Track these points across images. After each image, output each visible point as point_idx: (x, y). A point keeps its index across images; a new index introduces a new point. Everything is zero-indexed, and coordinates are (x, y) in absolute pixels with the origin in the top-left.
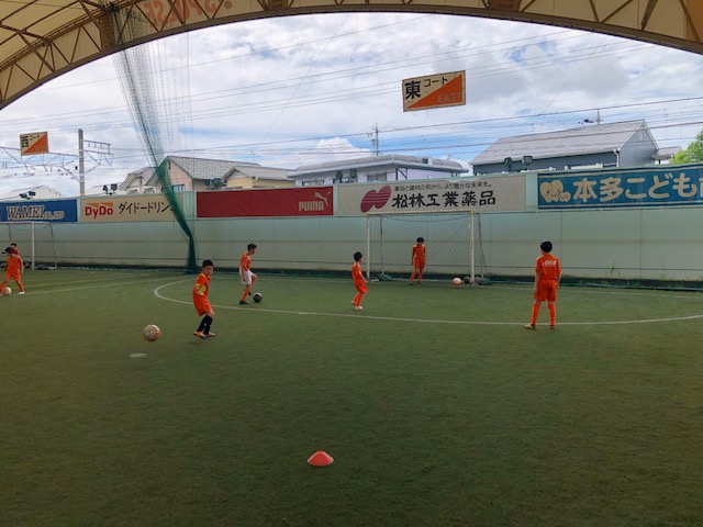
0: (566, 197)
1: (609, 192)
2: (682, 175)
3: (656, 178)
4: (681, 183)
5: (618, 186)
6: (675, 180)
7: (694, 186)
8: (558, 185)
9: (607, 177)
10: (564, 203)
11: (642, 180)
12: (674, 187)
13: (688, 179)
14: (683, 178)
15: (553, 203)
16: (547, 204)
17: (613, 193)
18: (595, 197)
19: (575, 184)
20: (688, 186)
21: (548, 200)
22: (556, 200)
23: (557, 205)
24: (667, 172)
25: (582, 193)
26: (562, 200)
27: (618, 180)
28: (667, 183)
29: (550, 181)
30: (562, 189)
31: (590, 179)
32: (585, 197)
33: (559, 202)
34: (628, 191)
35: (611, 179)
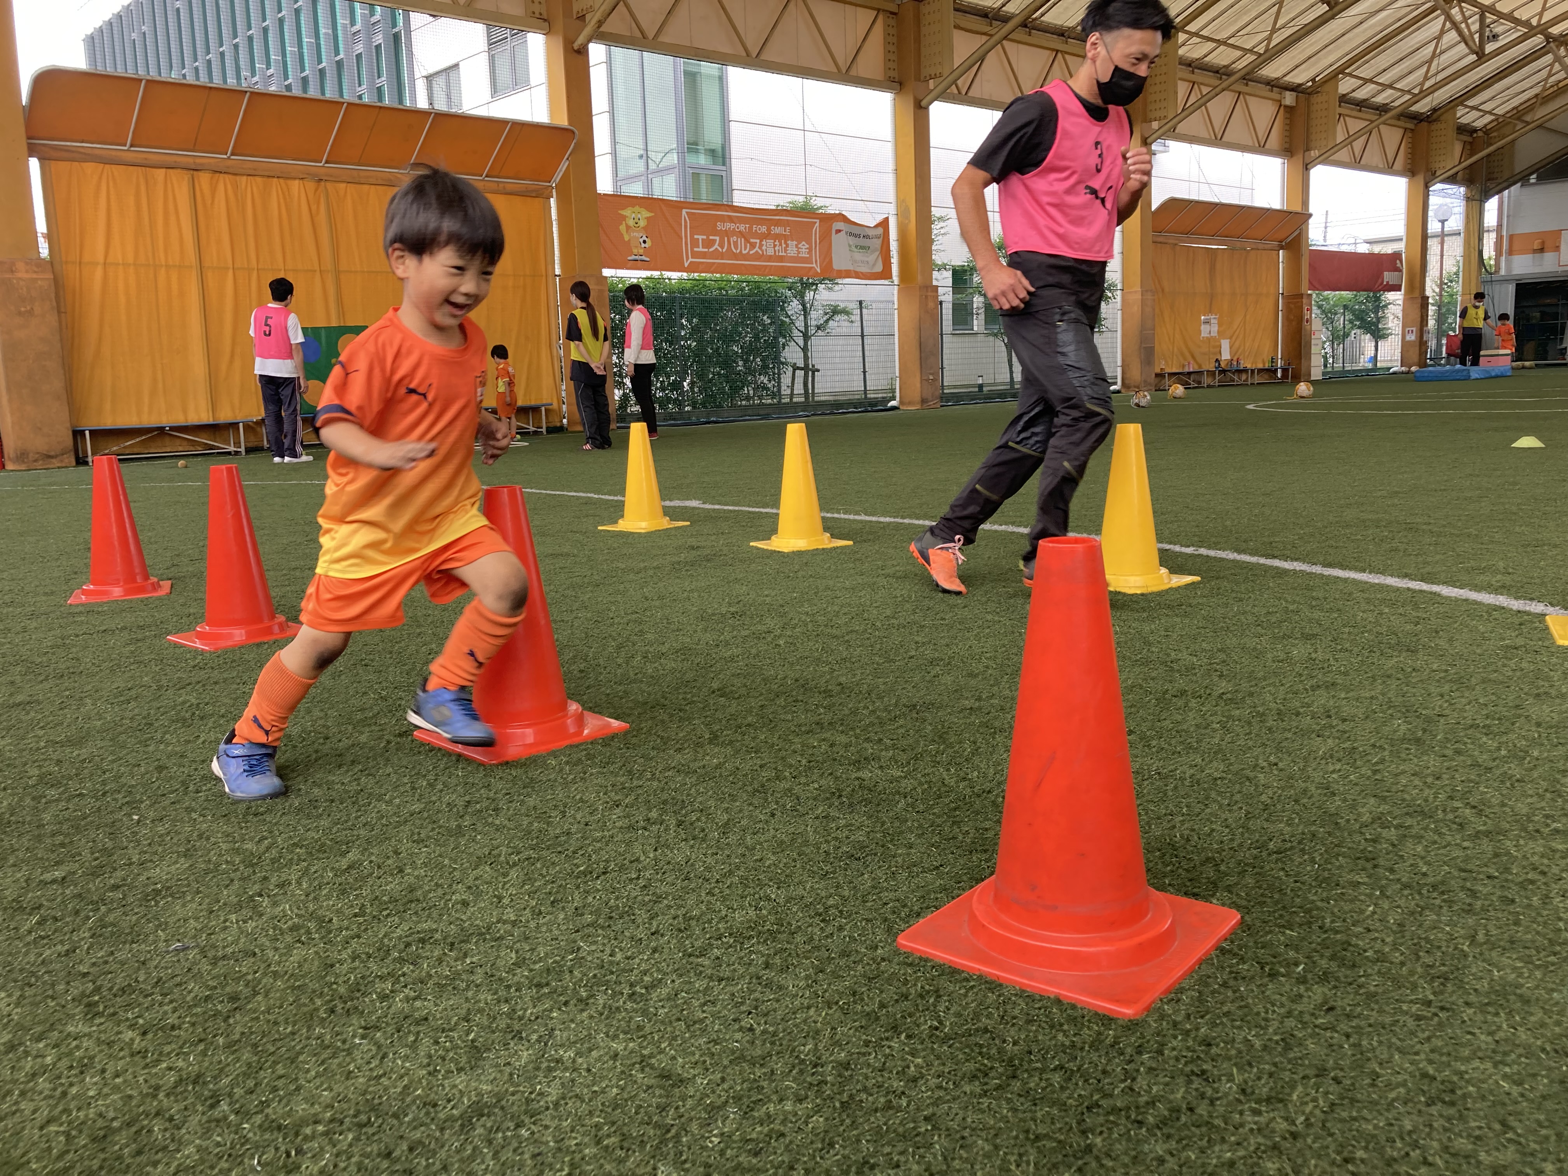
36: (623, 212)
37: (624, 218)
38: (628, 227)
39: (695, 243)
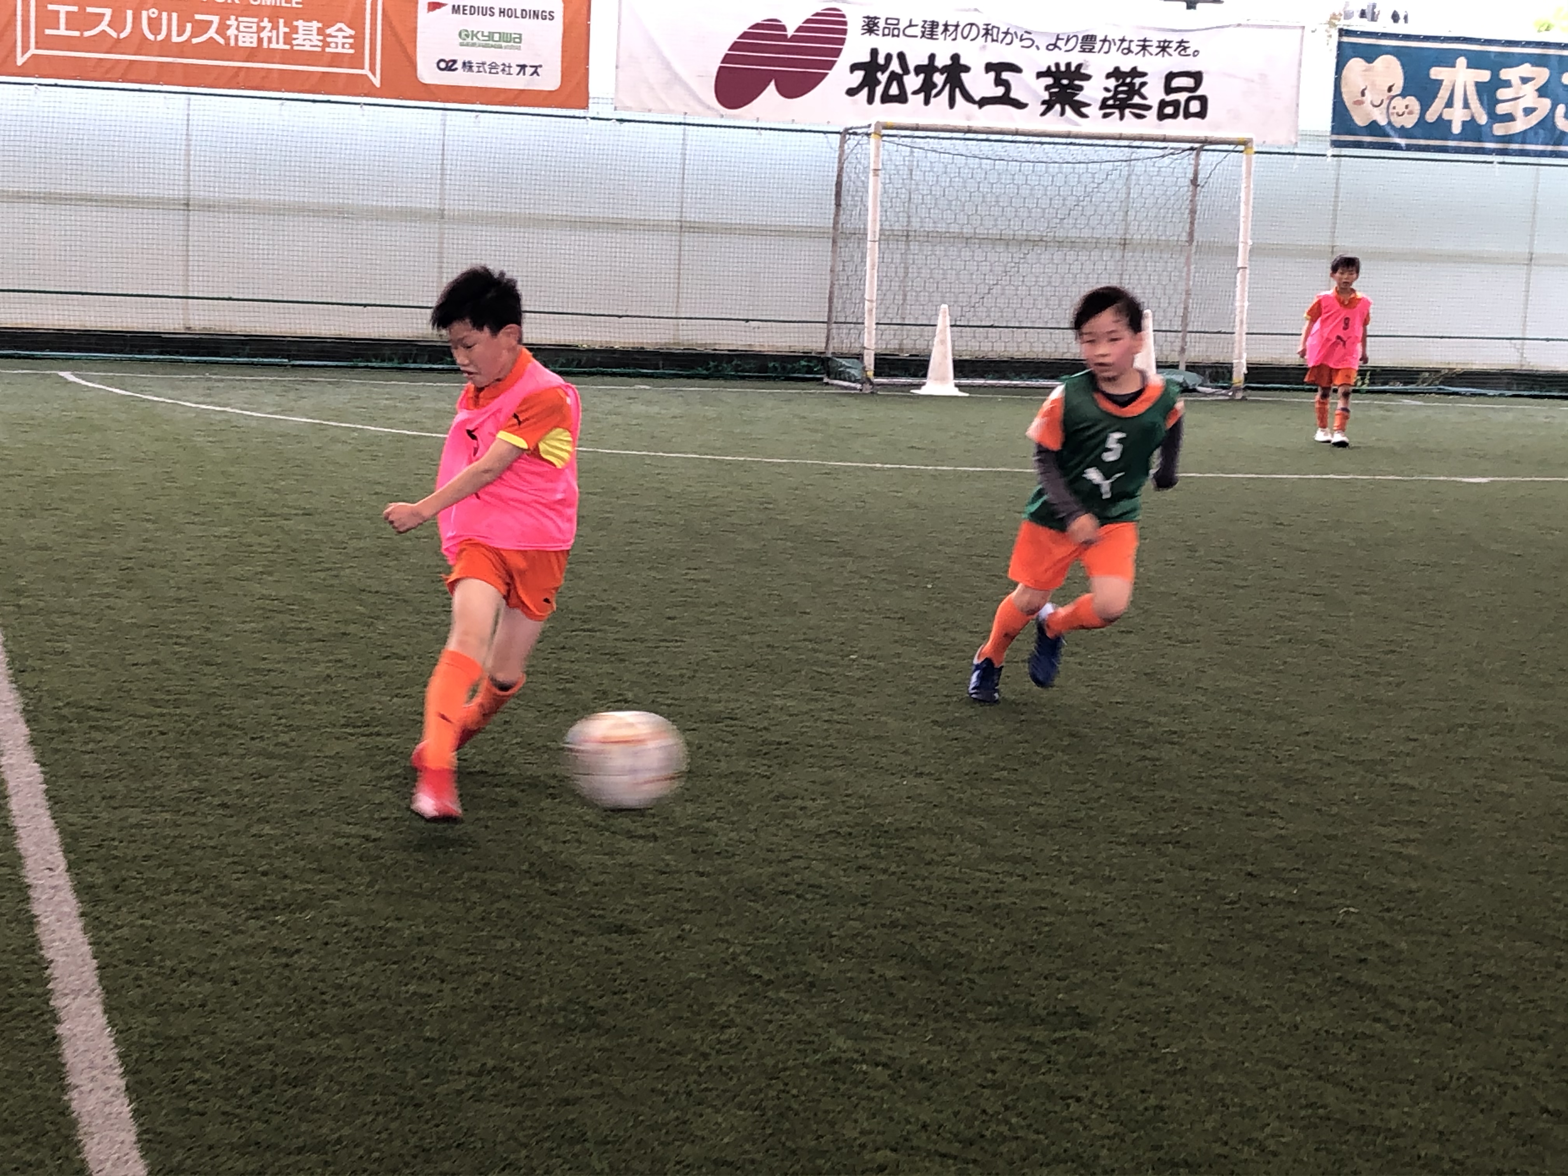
0: (1408, 111)
1: (1517, 109)
5: (1542, 92)
8: (1389, 71)
9: (1519, 61)
16: (1354, 130)
17: (1528, 111)
18: (1483, 118)
21: (1360, 117)
22: (1383, 122)
26: (1397, 121)
27: (1542, 75)
29: (1370, 56)
31: (1476, 61)
32: (1458, 119)
33: (1389, 129)
35: (1525, 70)
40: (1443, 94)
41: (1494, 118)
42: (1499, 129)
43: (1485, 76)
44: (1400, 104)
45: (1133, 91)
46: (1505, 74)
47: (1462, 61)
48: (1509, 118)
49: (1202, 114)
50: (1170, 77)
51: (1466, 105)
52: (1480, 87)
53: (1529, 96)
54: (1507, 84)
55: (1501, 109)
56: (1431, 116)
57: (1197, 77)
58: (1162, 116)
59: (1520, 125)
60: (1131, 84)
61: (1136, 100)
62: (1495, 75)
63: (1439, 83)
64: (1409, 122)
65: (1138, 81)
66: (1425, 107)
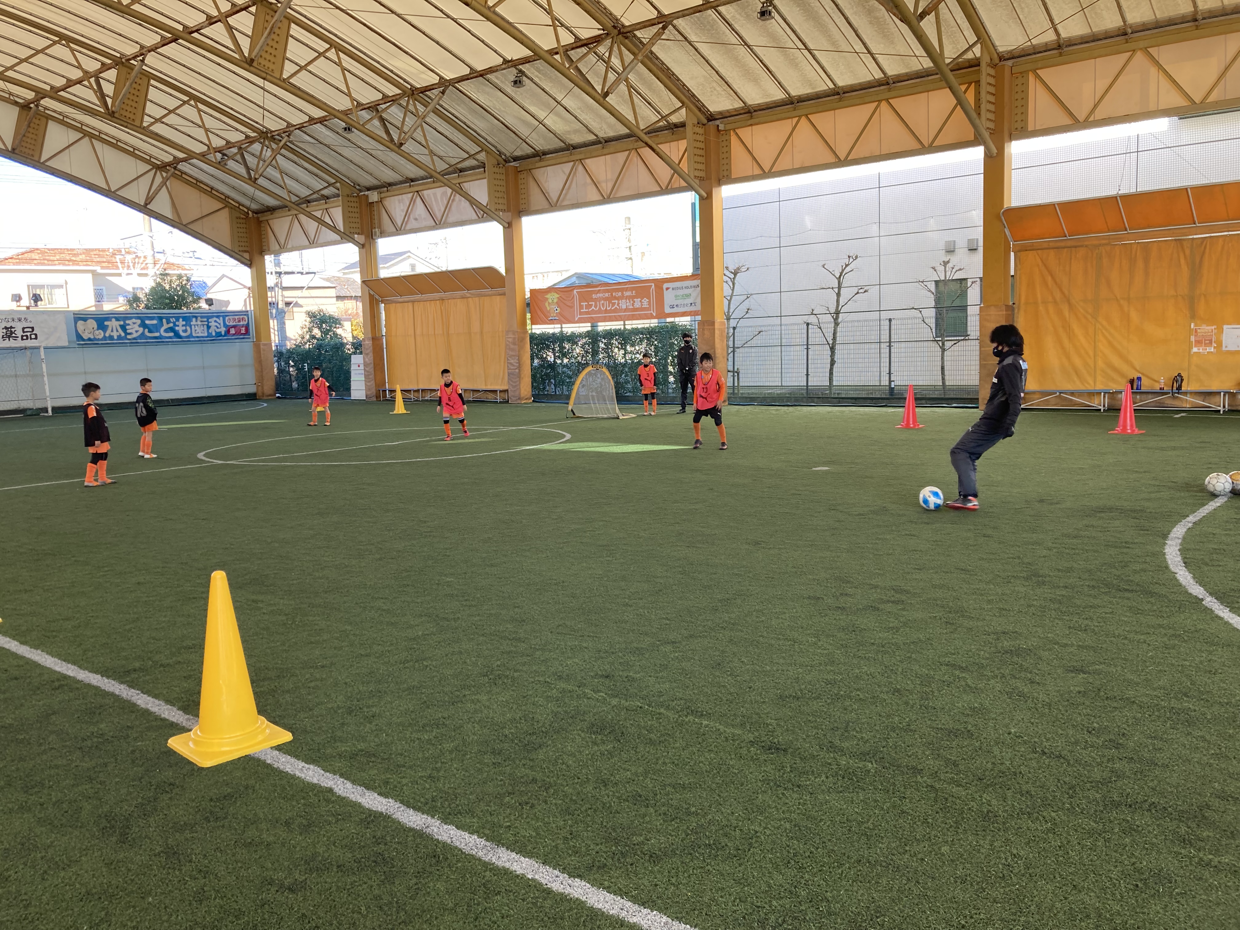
0: (100, 334)
1: (133, 331)
2: (181, 320)
3: (164, 320)
4: (180, 325)
5: (139, 326)
6: (177, 323)
7: (188, 328)
8: (92, 324)
9: (131, 318)
10: (98, 340)
11: (155, 322)
12: (177, 328)
13: (184, 323)
14: (181, 322)
15: (89, 339)
16: (84, 340)
17: (137, 331)
18: (123, 334)
19: (106, 323)
20: (184, 328)
21: (85, 336)
22: (92, 337)
23: (92, 343)
24: (172, 317)
25: (112, 331)
26: (97, 337)
27: (139, 322)
28: (171, 325)
29: (85, 320)
30: (96, 327)
31: (117, 319)
32: (115, 335)
33: (95, 339)
34: (146, 330)
35: (134, 320)
36: (546, 296)
37: (547, 299)
38: (549, 303)
39: (581, 307)
40: (110, 329)
41: (127, 334)
42: (129, 337)
43: (122, 323)
44: (97, 332)
45: (12, 333)
46: (127, 322)
47: (114, 320)
48: (130, 334)
49: (36, 338)
50: (24, 328)
51: (117, 331)
52: (120, 326)
53: (136, 327)
54: (129, 325)
55: (128, 331)
56: (107, 335)
57: (33, 328)
58: (22, 339)
59: (135, 335)
60: (11, 331)
61: (14, 335)
62: (125, 323)
63: (108, 326)
64: (101, 336)
65: (13, 330)
66: (105, 332)
